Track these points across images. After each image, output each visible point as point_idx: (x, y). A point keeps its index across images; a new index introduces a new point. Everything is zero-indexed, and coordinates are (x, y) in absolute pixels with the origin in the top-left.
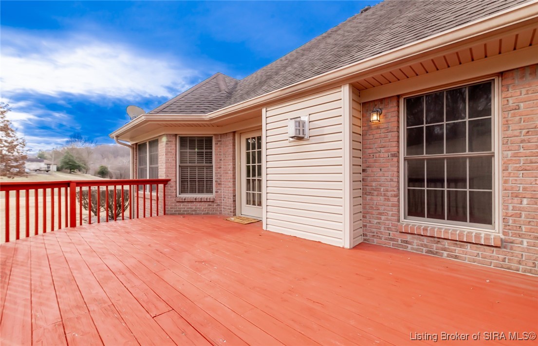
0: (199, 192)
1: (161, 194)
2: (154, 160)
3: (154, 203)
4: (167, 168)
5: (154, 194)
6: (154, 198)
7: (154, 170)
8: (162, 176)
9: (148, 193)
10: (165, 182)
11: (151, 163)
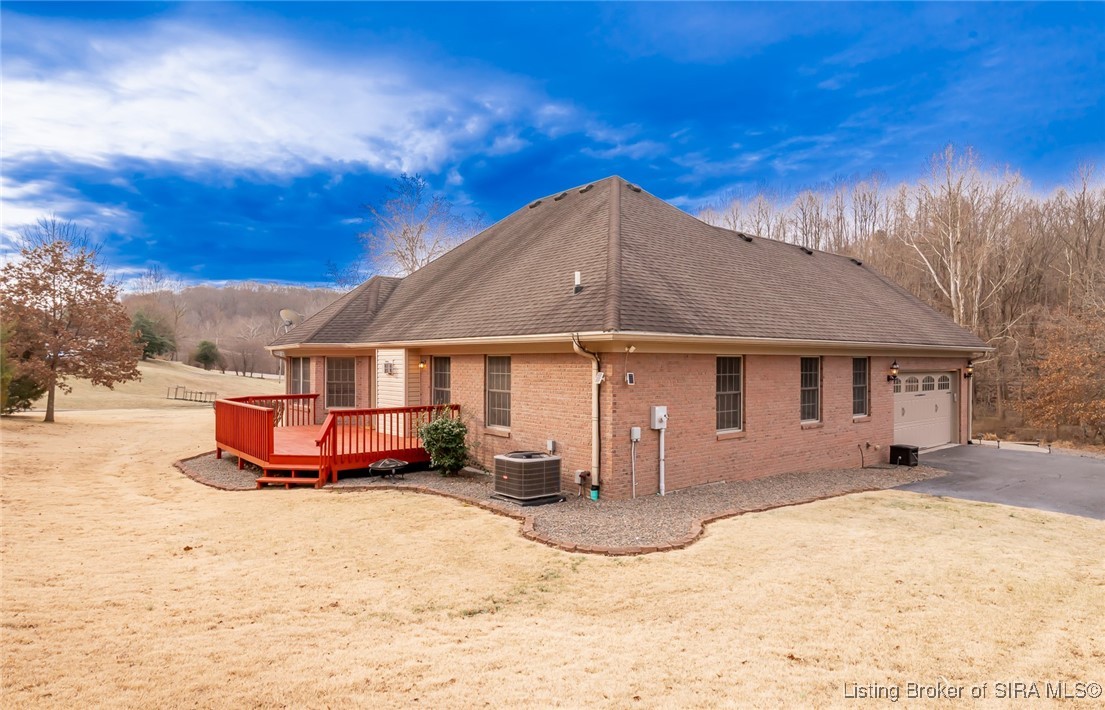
0: (343, 405)
1: (311, 407)
2: (306, 375)
3: (306, 414)
4: (317, 385)
5: (306, 407)
6: (306, 410)
7: (307, 386)
8: (313, 391)
9: (301, 406)
10: (315, 397)
11: (304, 378)
